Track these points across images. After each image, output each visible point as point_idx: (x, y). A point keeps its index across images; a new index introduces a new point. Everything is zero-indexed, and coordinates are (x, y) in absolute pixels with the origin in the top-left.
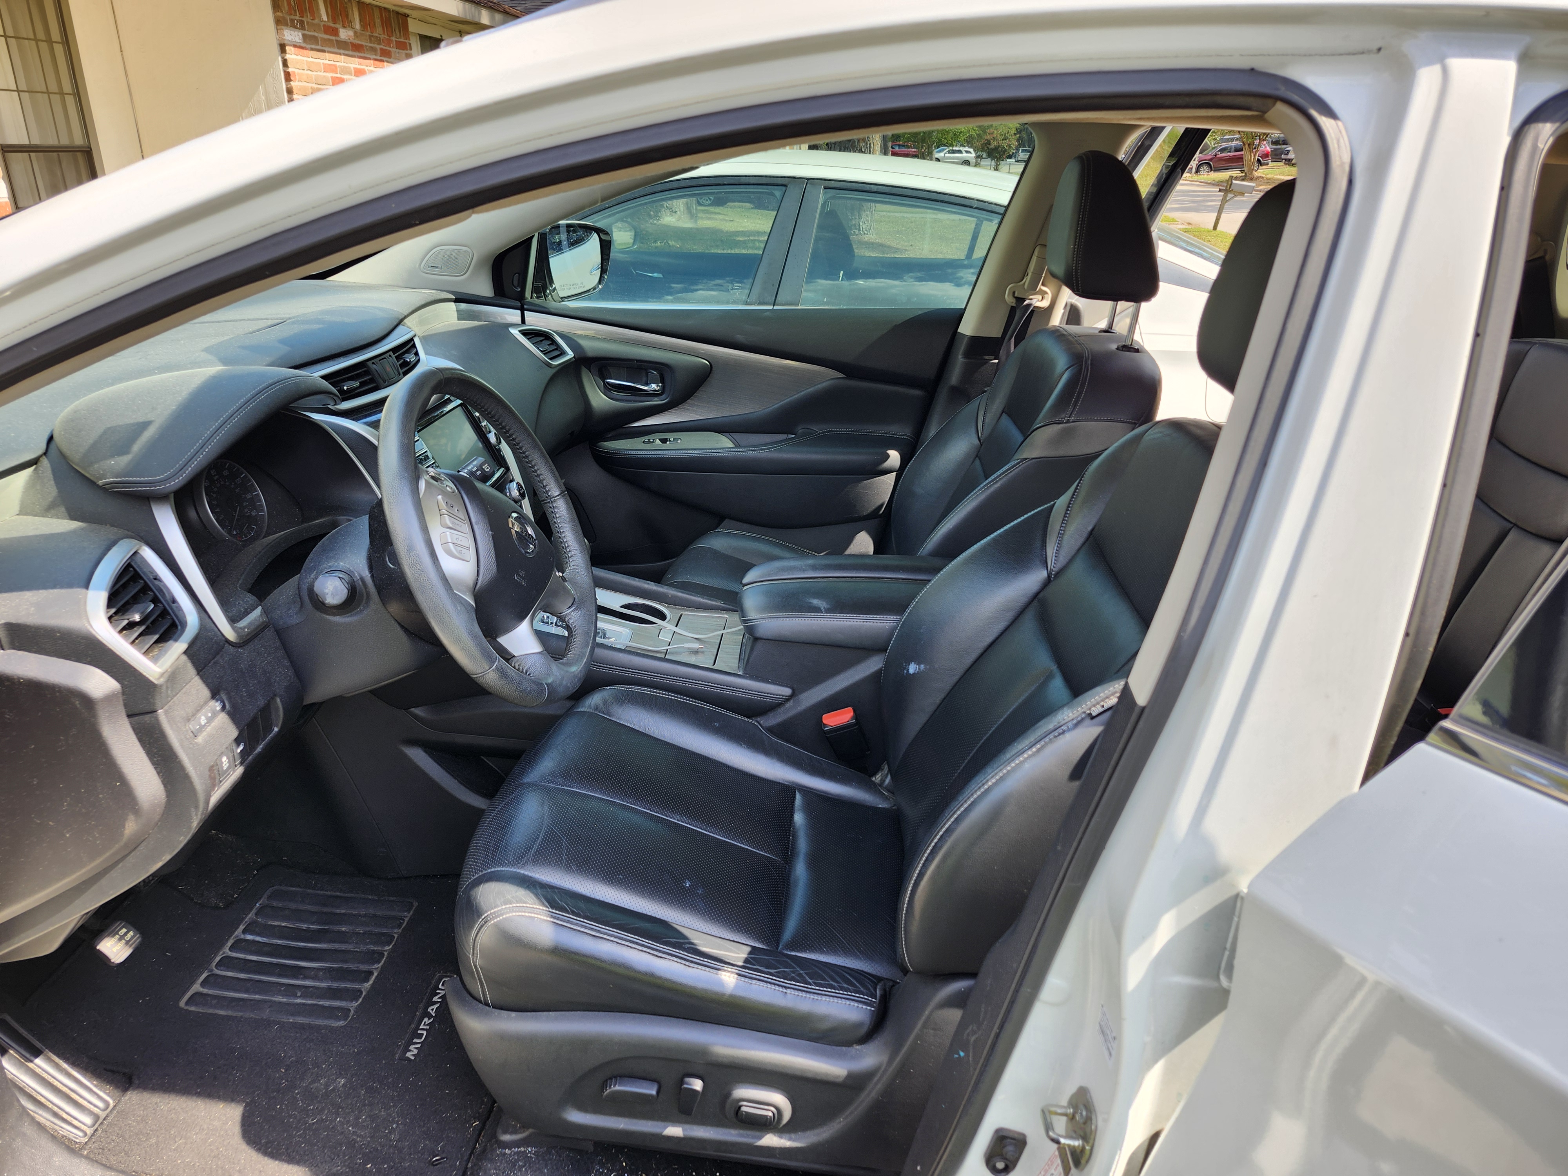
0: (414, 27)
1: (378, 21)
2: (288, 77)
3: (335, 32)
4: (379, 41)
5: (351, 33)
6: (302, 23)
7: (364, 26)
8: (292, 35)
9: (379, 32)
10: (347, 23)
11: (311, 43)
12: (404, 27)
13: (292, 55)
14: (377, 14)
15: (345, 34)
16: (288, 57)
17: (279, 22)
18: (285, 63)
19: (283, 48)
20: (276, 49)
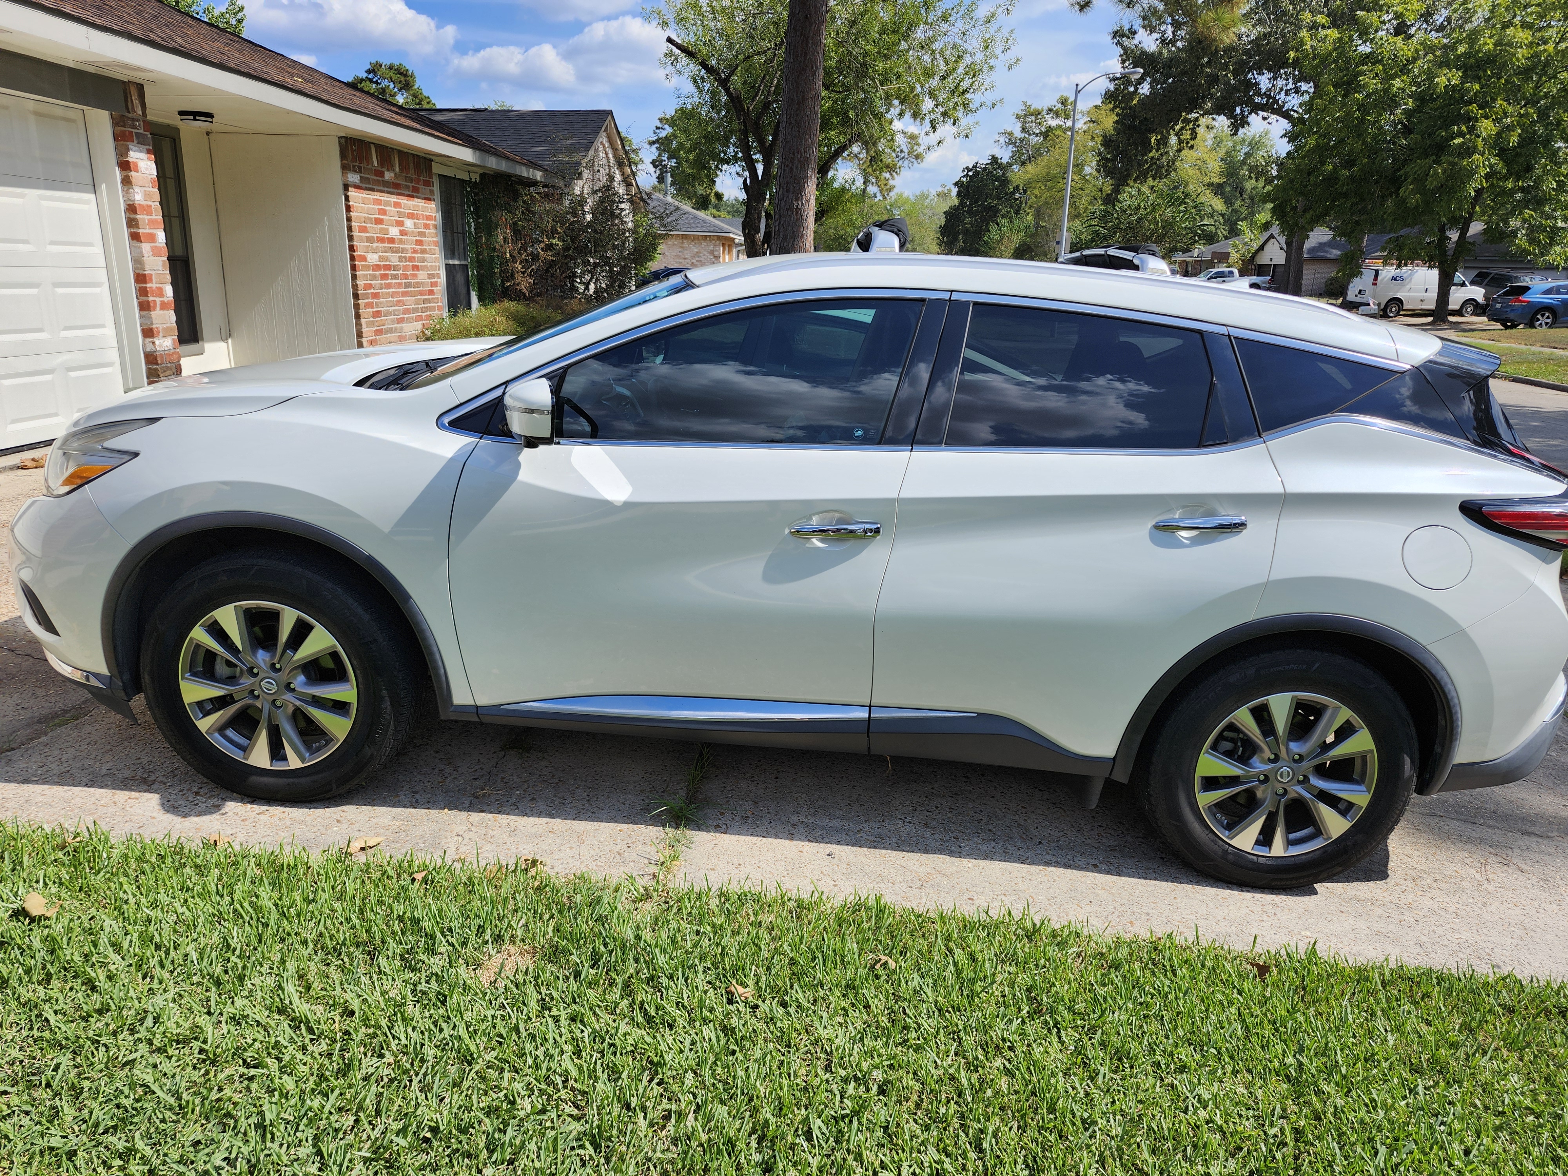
0: (436, 169)
1: (411, 165)
2: (348, 208)
3: (382, 174)
4: (411, 180)
5: (392, 175)
6: (360, 168)
7: (401, 170)
8: (353, 178)
9: (412, 174)
10: (391, 168)
11: (366, 186)
12: (429, 169)
13: (352, 193)
14: (411, 159)
15: (388, 176)
16: (349, 193)
17: (345, 168)
18: (347, 198)
19: (346, 187)
20: (341, 187)
